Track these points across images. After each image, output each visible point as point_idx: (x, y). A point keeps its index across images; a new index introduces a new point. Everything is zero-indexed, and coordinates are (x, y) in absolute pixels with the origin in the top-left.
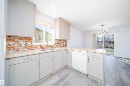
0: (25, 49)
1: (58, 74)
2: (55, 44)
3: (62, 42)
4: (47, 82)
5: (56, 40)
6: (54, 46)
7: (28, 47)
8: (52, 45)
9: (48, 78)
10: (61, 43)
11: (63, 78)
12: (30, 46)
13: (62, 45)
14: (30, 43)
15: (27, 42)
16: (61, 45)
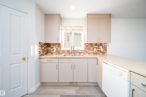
0: (56, 53)
1: (78, 88)
2: (84, 50)
3: (97, 46)
4: (63, 89)
5: (85, 44)
6: (83, 52)
7: (58, 51)
8: (80, 51)
9: (66, 86)
10: (95, 49)
11: (79, 96)
12: (59, 51)
13: (97, 52)
14: (59, 48)
15: (57, 48)
16: (93, 51)
